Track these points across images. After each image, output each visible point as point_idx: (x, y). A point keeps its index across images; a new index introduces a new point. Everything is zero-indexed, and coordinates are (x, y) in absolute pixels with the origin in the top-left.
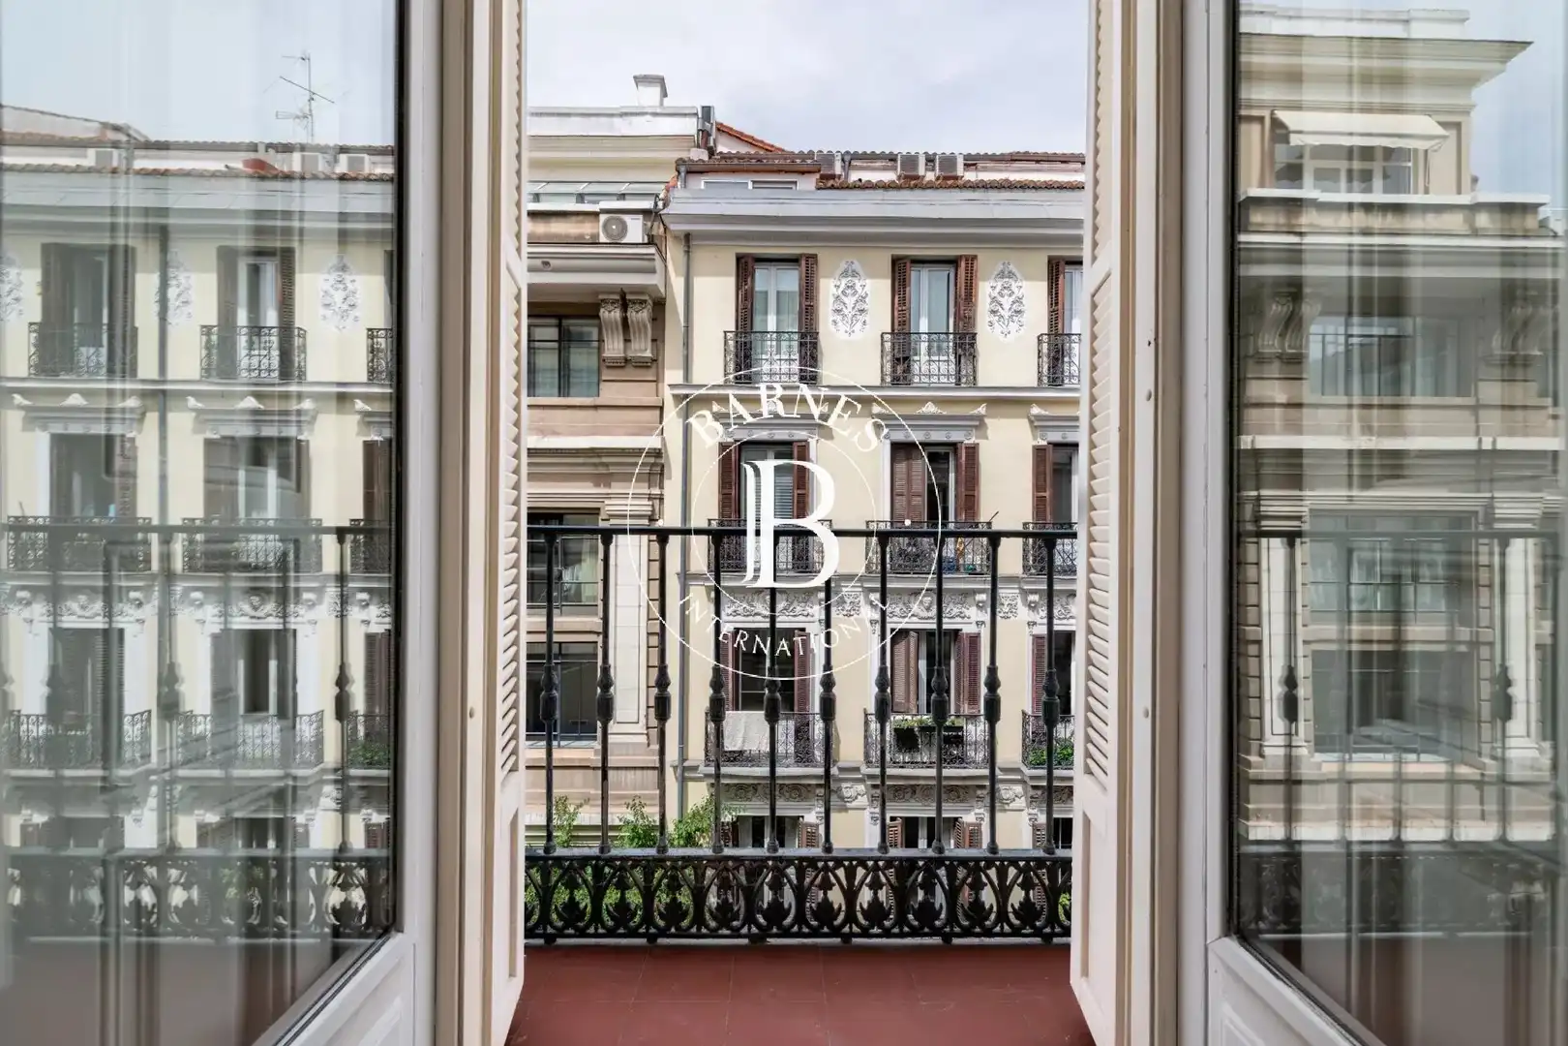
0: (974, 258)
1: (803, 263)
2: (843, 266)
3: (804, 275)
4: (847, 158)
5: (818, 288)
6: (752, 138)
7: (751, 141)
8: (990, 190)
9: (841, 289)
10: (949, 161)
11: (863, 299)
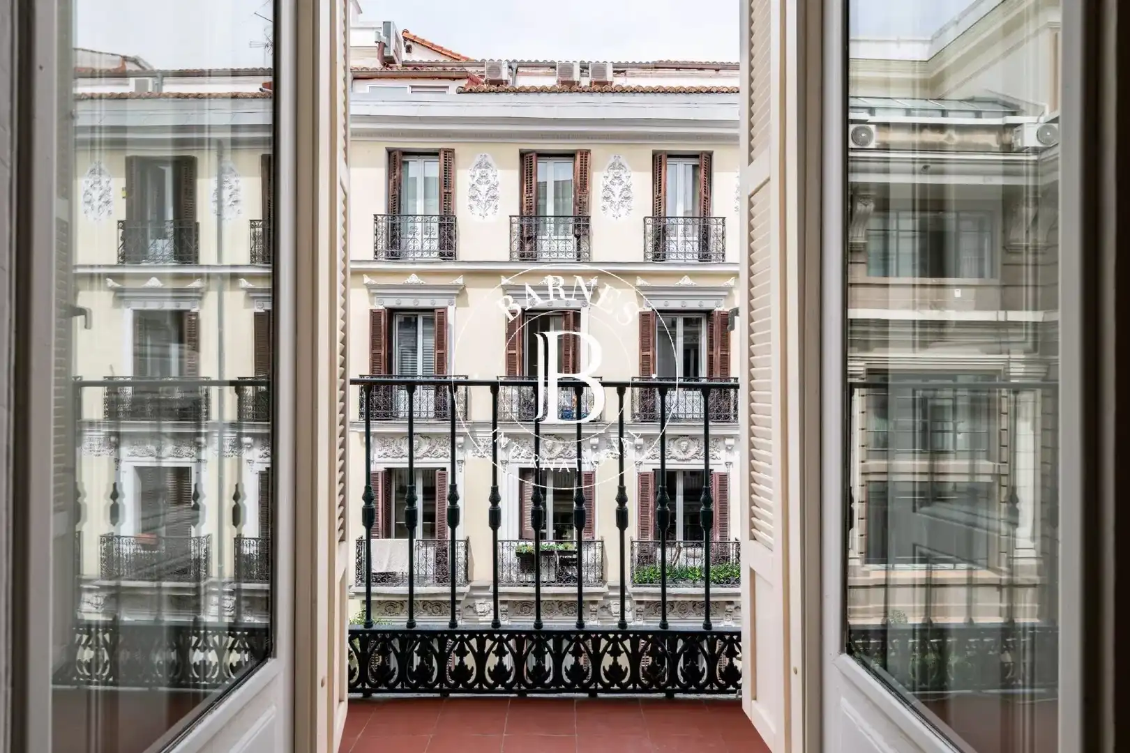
0: (588, 152)
1: (442, 156)
2: (478, 160)
3: (443, 166)
4: (514, 66)
5: (455, 177)
6: (441, 48)
7: (439, 51)
8: (606, 94)
9: (476, 179)
10: (600, 69)
11: (495, 187)
